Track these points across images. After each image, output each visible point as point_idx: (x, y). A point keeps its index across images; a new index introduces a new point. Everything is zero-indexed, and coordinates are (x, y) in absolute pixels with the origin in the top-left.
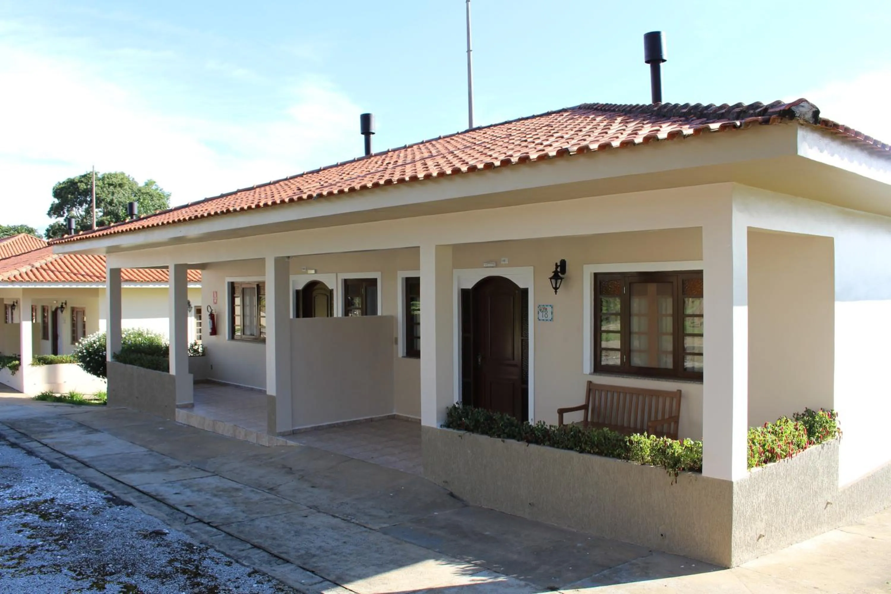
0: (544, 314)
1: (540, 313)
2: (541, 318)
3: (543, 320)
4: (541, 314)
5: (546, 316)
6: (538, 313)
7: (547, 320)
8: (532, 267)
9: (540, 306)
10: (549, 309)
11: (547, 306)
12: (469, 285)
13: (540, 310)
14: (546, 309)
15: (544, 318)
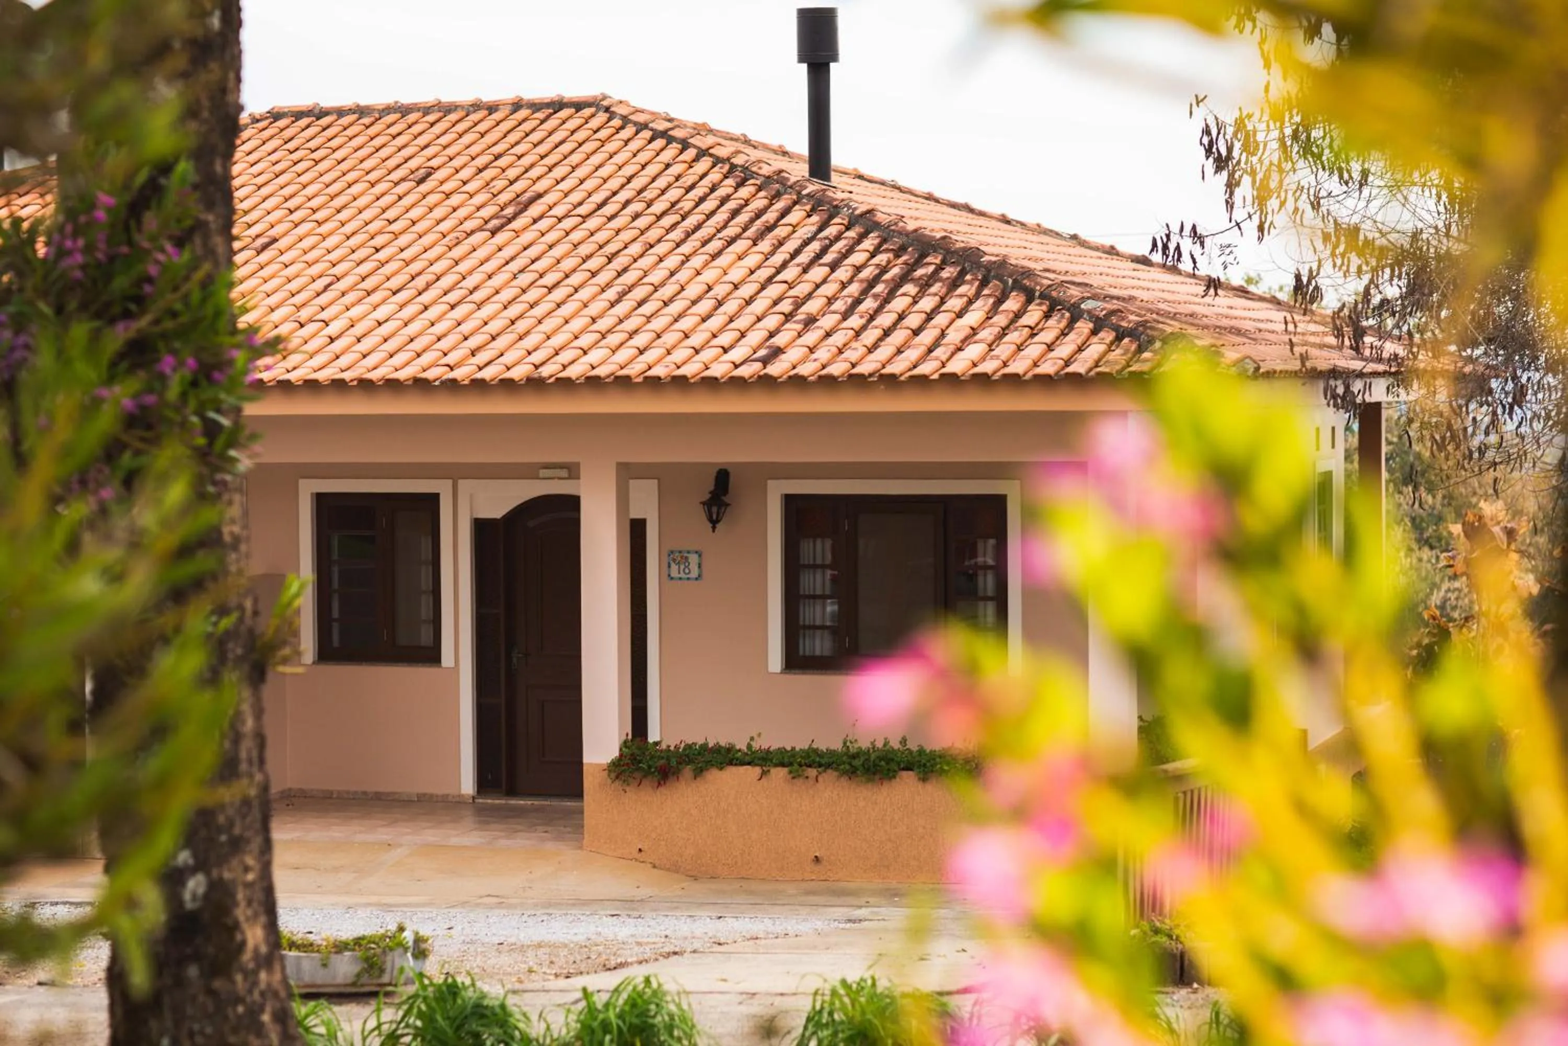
0: (682, 567)
1: (673, 565)
2: (674, 573)
3: (680, 579)
4: (674, 567)
5: (687, 571)
6: (669, 566)
7: (688, 579)
8: (656, 481)
9: (672, 552)
10: (694, 559)
11: (688, 552)
12: (497, 512)
13: (674, 560)
14: (687, 558)
15: (682, 575)
